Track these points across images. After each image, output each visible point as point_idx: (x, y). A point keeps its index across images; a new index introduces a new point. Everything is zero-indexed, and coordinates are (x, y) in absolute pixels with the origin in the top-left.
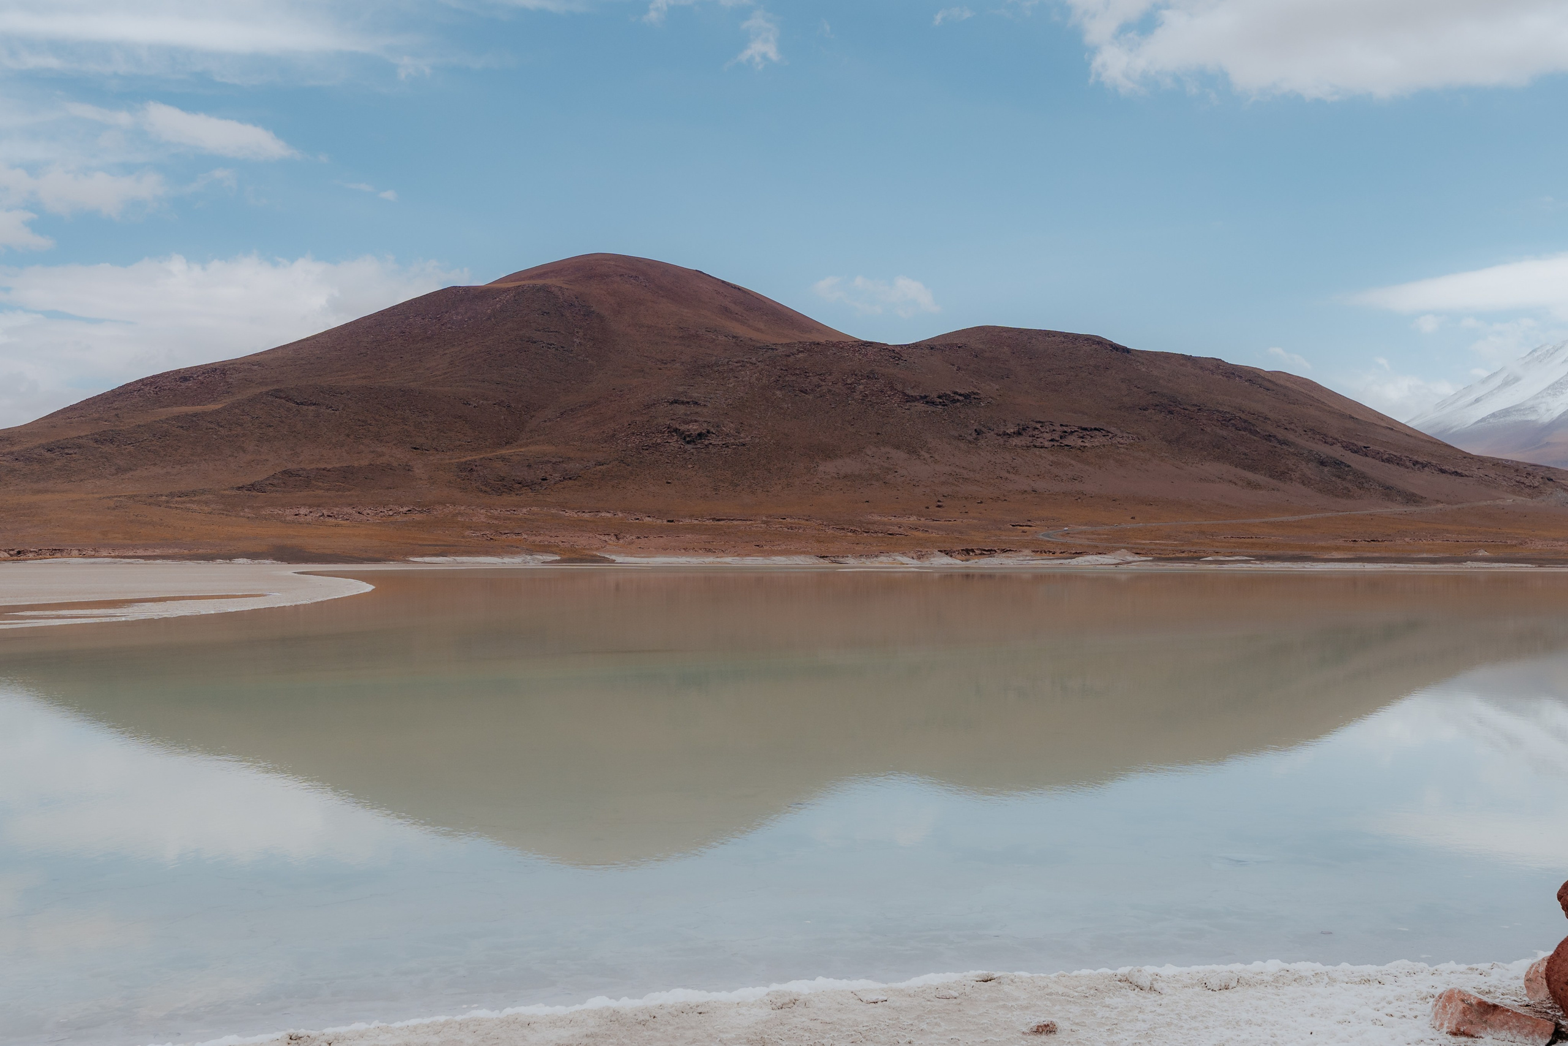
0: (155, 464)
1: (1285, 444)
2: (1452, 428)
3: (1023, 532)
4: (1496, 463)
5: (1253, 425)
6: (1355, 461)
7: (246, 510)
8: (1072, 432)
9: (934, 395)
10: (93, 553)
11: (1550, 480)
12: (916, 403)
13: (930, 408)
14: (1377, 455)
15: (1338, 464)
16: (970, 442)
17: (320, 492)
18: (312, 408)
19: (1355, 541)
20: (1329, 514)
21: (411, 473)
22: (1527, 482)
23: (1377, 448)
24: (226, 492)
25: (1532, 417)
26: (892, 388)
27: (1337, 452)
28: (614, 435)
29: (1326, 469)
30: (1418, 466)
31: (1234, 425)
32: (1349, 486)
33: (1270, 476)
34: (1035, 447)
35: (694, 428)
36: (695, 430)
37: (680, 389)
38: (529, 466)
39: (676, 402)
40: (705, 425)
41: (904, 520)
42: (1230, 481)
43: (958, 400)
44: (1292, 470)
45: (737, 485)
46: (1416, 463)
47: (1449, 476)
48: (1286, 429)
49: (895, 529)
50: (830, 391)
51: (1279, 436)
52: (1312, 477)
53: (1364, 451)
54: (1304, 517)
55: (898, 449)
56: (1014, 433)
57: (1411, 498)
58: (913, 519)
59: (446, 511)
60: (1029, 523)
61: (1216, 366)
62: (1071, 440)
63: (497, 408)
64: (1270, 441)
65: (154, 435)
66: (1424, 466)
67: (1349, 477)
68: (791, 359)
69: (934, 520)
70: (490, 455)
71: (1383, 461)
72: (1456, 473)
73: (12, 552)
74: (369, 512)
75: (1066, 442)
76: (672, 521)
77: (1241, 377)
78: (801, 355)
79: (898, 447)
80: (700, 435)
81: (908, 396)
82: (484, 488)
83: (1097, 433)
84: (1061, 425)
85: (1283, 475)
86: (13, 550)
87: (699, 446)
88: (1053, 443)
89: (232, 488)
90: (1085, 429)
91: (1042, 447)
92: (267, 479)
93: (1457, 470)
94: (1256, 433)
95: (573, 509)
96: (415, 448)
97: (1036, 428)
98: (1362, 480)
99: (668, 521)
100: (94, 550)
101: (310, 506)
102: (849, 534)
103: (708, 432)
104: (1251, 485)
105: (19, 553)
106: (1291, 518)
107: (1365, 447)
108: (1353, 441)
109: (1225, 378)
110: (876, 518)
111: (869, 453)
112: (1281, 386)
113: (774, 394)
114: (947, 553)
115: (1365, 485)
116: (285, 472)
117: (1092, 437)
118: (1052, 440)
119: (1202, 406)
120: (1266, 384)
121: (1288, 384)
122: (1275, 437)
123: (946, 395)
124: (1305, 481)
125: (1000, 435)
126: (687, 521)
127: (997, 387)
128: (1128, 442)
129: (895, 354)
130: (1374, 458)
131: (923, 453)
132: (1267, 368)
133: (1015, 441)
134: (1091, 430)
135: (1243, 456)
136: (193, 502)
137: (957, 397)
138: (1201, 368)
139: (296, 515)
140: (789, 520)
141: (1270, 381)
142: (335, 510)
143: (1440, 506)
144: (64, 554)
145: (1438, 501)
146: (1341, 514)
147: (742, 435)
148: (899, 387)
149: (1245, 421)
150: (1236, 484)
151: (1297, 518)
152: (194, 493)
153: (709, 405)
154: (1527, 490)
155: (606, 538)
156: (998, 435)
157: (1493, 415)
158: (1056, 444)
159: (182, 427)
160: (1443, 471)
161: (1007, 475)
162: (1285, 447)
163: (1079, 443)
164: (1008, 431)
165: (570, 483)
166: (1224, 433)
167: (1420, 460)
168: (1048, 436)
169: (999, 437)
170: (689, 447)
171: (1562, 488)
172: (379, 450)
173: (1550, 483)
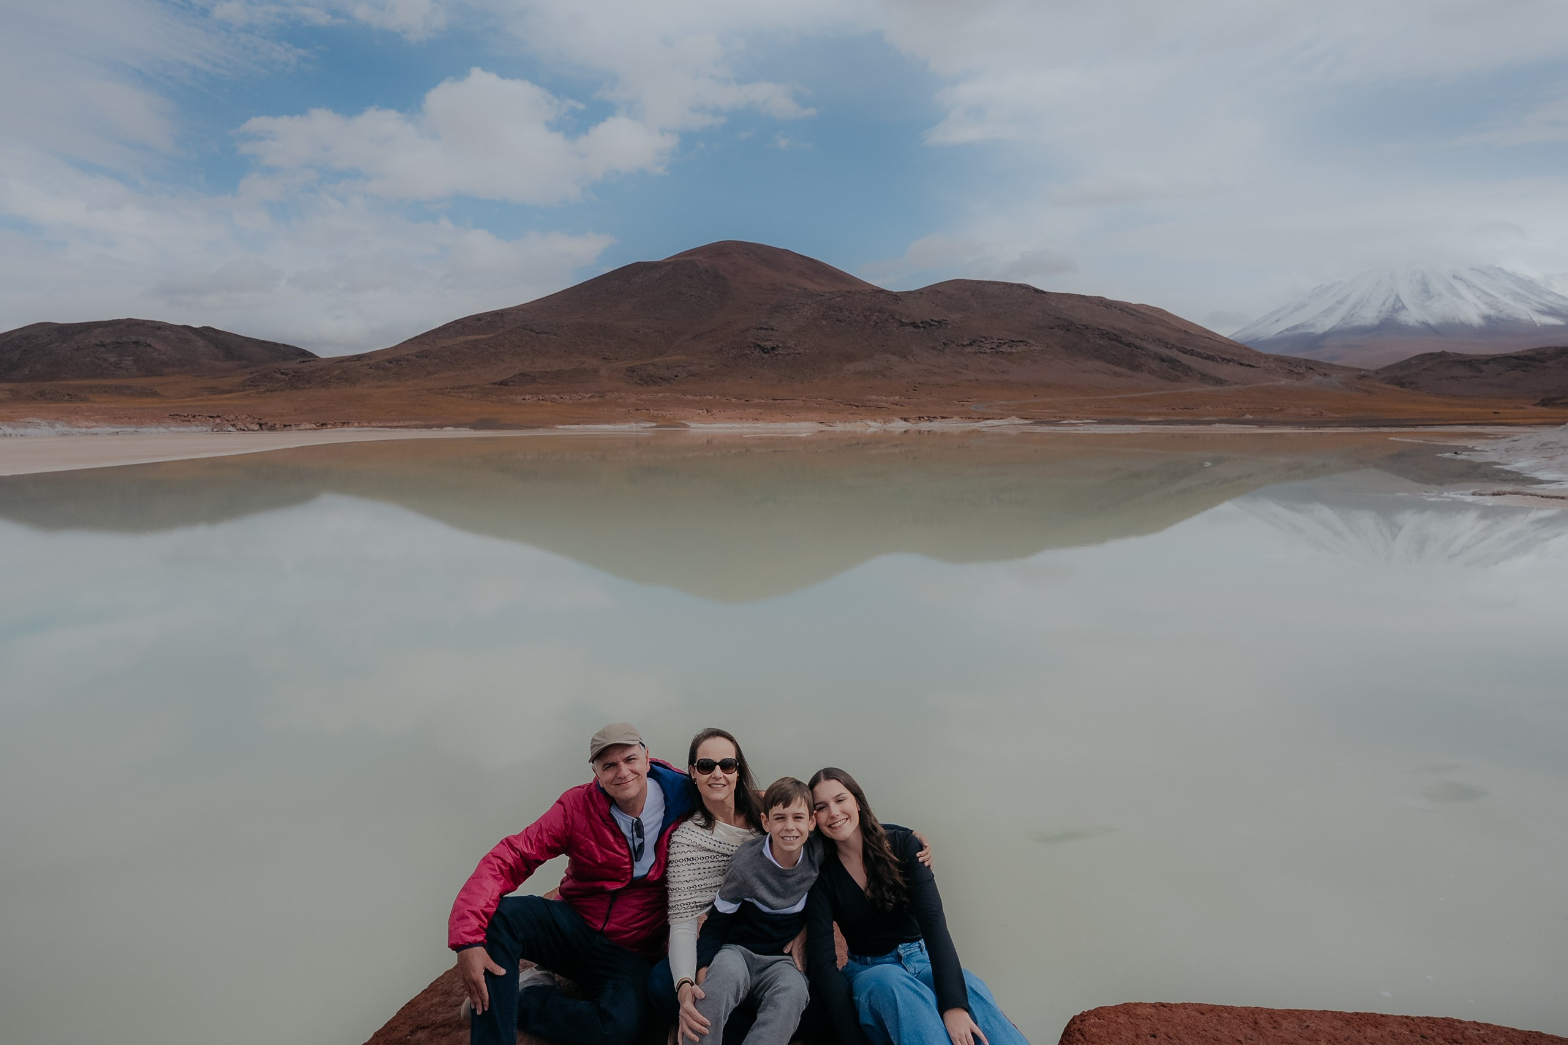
0: (450, 370)
1: (1140, 349)
2: (1261, 338)
3: (962, 405)
4: (1279, 359)
5: (1121, 337)
6: (1185, 359)
7: (494, 397)
8: (1004, 344)
9: (918, 322)
10: (367, 424)
11: (1312, 369)
12: (908, 327)
13: (916, 330)
14: (1199, 355)
15: (1172, 361)
16: (940, 350)
17: (540, 385)
18: (545, 335)
19: (1174, 409)
20: (1164, 392)
21: (598, 373)
22: (1296, 371)
23: (1199, 350)
24: (486, 386)
25: (1312, 330)
26: (893, 318)
27: (1173, 353)
28: (721, 349)
29: (1165, 364)
30: (1225, 361)
31: (1108, 338)
32: (1179, 374)
33: (1129, 369)
34: (980, 352)
35: (769, 344)
36: (770, 345)
37: (763, 320)
38: (668, 368)
39: (761, 328)
40: (776, 342)
41: (892, 399)
42: (1103, 372)
43: (934, 325)
44: (1143, 365)
45: (793, 378)
46: (1224, 359)
47: (1245, 367)
48: (1142, 339)
49: (884, 405)
50: (855, 320)
51: (1137, 344)
52: (1156, 369)
53: (1192, 353)
54: (1146, 394)
55: (893, 355)
56: (968, 344)
57: (1219, 382)
58: (897, 398)
59: (613, 396)
60: (969, 400)
61: (1102, 302)
62: (1004, 348)
63: (656, 334)
64: (1130, 347)
65: (451, 353)
66: (1229, 361)
67: (1179, 369)
68: (833, 301)
69: (909, 399)
70: (646, 362)
71: (1203, 358)
72: (1250, 366)
73: (318, 425)
74: (567, 397)
75: (1000, 349)
76: (748, 401)
77: (1116, 308)
78: (839, 299)
79: (894, 354)
80: (773, 348)
81: (903, 323)
82: (639, 382)
83: (1021, 343)
84: (998, 339)
85: (1137, 368)
86: (319, 423)
87: (772, 355)
88: (991, 350)
89: (490, 384)
90: (1013, 341)
91: (985, 353)
92: (510, 378)
93: (1250, 363)
94: (1121, 342)
95: (690, 394)
96: (605, 359)
97: (982, 341)
98: (1187, 370)
99: (746, 401)
100: (368, 422)
101: (532, 394)
102: (854, 407)
103: (778, 346)
104: (1116, 374)
105: (322, 424)
106: (1137, 395)
107: (1192, 350)
108: (1183, 346)
109: (1105, 309)
110: (874, 397)
111: (876, 358)
112: (1142, 313)
113: (821, 323)
114: (906, 420)
115: (1190, 374)
116: (522, 374)
117: (1017, 346)
118: (992, 348)
119: (1088, 326)
120: (1133, 312)
121: (1147, 312)
122: (1134, 344)
123: (926, 322)
124: (1151, 371)
125: (959, 346)
126: (757, 401)
127: (961, 316)
128: (1040, 349)
129: (896, 297)
130: (1197, 356)
131: (910, 357)
132: (1134, 302)
133: (969, 349)
134: (1017, 342)
135: (1112, 357)
136: (464, 392)
137: (933, 323)
138: (1091, 302)
139: (524, 399)
140: (819, 399)
141: (1135, 310)
142: (547, 396)
143: (1237, 386)
144: (350, 425)
145: (1236, 383)
146: (1171, 392)
147: (798, 348)
148: (897, 317)
149: (1115, 335)
150: (1106, 374)
151: (1141, 395)
152: (467, 387)
153: (780, 329)
154: (1295, 375)
155: (701, 412)
156: (958, 346)
157: (1287, 330)
158: (994, 351)
159: (468, 348)
160: (1242, 364)
161: (961, 370)
162: (1140, 351)
163: (1009, 350)
164: (964, 343)
165: (692, 378)
166: (1102, 342)
167: (1227, 358)
168: (989, 346)
169: (958, 347)
170: (766, 356)
171: (1318, 373)
172: (582, 360)
173: (1311, 371)
